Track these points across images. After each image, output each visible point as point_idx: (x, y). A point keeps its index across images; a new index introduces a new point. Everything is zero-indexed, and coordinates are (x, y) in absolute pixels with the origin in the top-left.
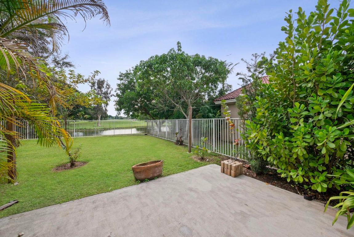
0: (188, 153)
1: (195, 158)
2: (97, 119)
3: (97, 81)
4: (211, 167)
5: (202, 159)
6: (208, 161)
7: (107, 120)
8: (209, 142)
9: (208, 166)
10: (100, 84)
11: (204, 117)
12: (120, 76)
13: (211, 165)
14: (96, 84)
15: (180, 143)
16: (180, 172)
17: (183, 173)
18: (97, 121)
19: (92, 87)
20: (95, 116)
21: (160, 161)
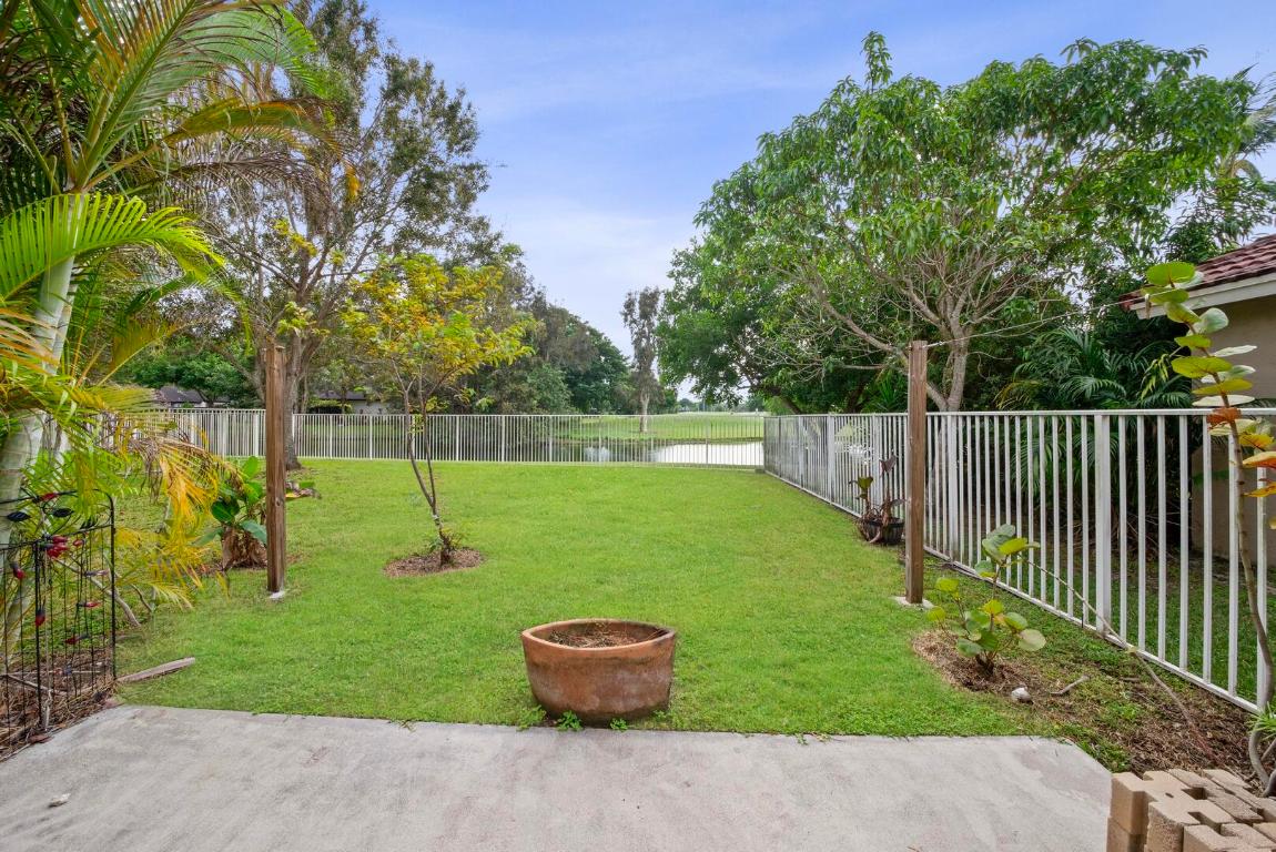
0: (902, 601)
1: (931, 650)
2: (640, 409)
3: (638, 297)
4: (1027, 759)
5: (983, 672)
6: (1021, 700)
7: (676, 412)
8: (1063, 576)
9: (1005, 747)
10: (645, 304)
11: (1046, 399)
12: (675, 264)
13: (1034, 743)
14: (637, 305)
15: (883, 531)
16: (774, 732)
17: (788, 745)
18: (637, 417)
19: (626, 315)
20: (634, 402)
21: (662, 633)
